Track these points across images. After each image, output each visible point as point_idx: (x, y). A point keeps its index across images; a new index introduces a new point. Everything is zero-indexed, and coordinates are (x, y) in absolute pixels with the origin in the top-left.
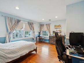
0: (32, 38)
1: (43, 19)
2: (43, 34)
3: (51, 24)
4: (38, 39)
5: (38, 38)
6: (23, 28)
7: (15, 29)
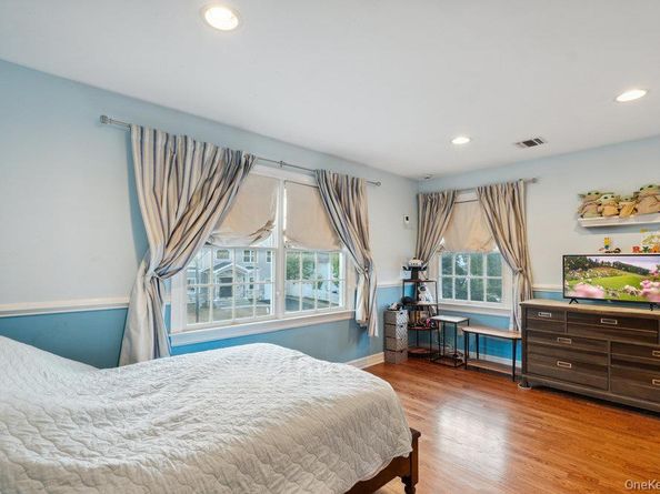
0: (353, 320)
1: (461, 140)
2: (446, 281)
3: (532, 188)
4: (401, 332)
5: (402, 318)
6: (269, 224)
7: (205, 238)
